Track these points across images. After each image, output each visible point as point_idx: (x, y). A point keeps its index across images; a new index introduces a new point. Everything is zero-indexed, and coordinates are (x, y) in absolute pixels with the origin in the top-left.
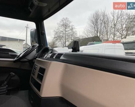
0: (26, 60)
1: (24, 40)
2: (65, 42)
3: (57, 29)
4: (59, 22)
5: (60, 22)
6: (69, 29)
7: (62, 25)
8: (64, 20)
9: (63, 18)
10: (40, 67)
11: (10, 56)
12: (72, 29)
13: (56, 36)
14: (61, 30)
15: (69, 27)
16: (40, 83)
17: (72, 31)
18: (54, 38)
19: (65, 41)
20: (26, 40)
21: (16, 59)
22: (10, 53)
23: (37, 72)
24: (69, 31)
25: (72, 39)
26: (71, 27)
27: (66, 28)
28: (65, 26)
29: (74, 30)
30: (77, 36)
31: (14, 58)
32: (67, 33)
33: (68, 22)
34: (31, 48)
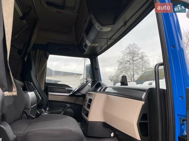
0: (80, 94)
1: (82, 75)
2: (134, 75)
3: (121, 58)
4: (124, 50)
5: (126, 50)
6: (138, 58)
7: (128, 53)
8: (131, 47)
9: (130, 45)
10: (89, 99)
11: (66, 91)
12: (142, 58)
13: (121, 67)
14: (127, 59)
15: (138, 55)
16: (88, 110)
17: (142, 60)
18: (118, 70)
19: (132, 73)
20: (83, 74)
21: (71, 93)
22: (67, 88)
23: (87, 103)
24: (139, 61)
25: (142, 71)
26: (140, 55)
27: (133, 57)
28: (133, 53)
29: (145, 58)
30: (150, 66)
31: (70, 93)
32: (135, 62)
33: (136, 48)
34: (85, 83)
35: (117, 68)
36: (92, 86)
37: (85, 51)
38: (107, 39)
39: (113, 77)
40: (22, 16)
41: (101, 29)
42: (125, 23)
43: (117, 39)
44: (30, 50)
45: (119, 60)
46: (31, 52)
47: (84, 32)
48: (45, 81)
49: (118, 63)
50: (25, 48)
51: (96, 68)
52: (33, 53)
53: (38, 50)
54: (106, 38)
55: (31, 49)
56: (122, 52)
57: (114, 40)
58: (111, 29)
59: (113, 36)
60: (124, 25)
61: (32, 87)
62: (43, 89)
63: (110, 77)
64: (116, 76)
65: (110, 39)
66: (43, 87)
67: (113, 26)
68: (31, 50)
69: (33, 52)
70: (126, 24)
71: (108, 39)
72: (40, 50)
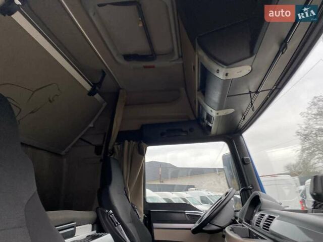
0: (214, 227)
3: (303, 127)
7: (317, 115)
11: (188, 219)
13: (307, 145)
14: (318, 127)
18: (303, 150)
22: (188, 212)
34: (224, 198)
35: (300, 147)
36: (243, 201)
37: (211, 127)
38: (249, 95)
39: (296, 166)
40: (92, 89)
41: (227, 75)
42: (283, 45)
43: (276, 88)
44: (114, 144)
45: (300, 131)
46: (116, 147)
47: (198, 91)
48: (145, 199)
49: (299, 137)
50: (105, 142)
51: (243, 160)
52: (118, 148)
53: (126, 142)
54: (248, 92)
55: (116, 141)
56: (301, 114)
57: (268, 92)
58: (250, 68)
59: (261, 84)
60: (283, 50)
61: (112, 219)
62: (142, 216)
63: (288, 167)
64: (302, 164)
65: (257, 92)
66: (140, 212)
67: (251, 59)
68: (116, 143)
69: (119, 146)
70: (286, 47)
71: (252, 95)
72: (129, 141)
